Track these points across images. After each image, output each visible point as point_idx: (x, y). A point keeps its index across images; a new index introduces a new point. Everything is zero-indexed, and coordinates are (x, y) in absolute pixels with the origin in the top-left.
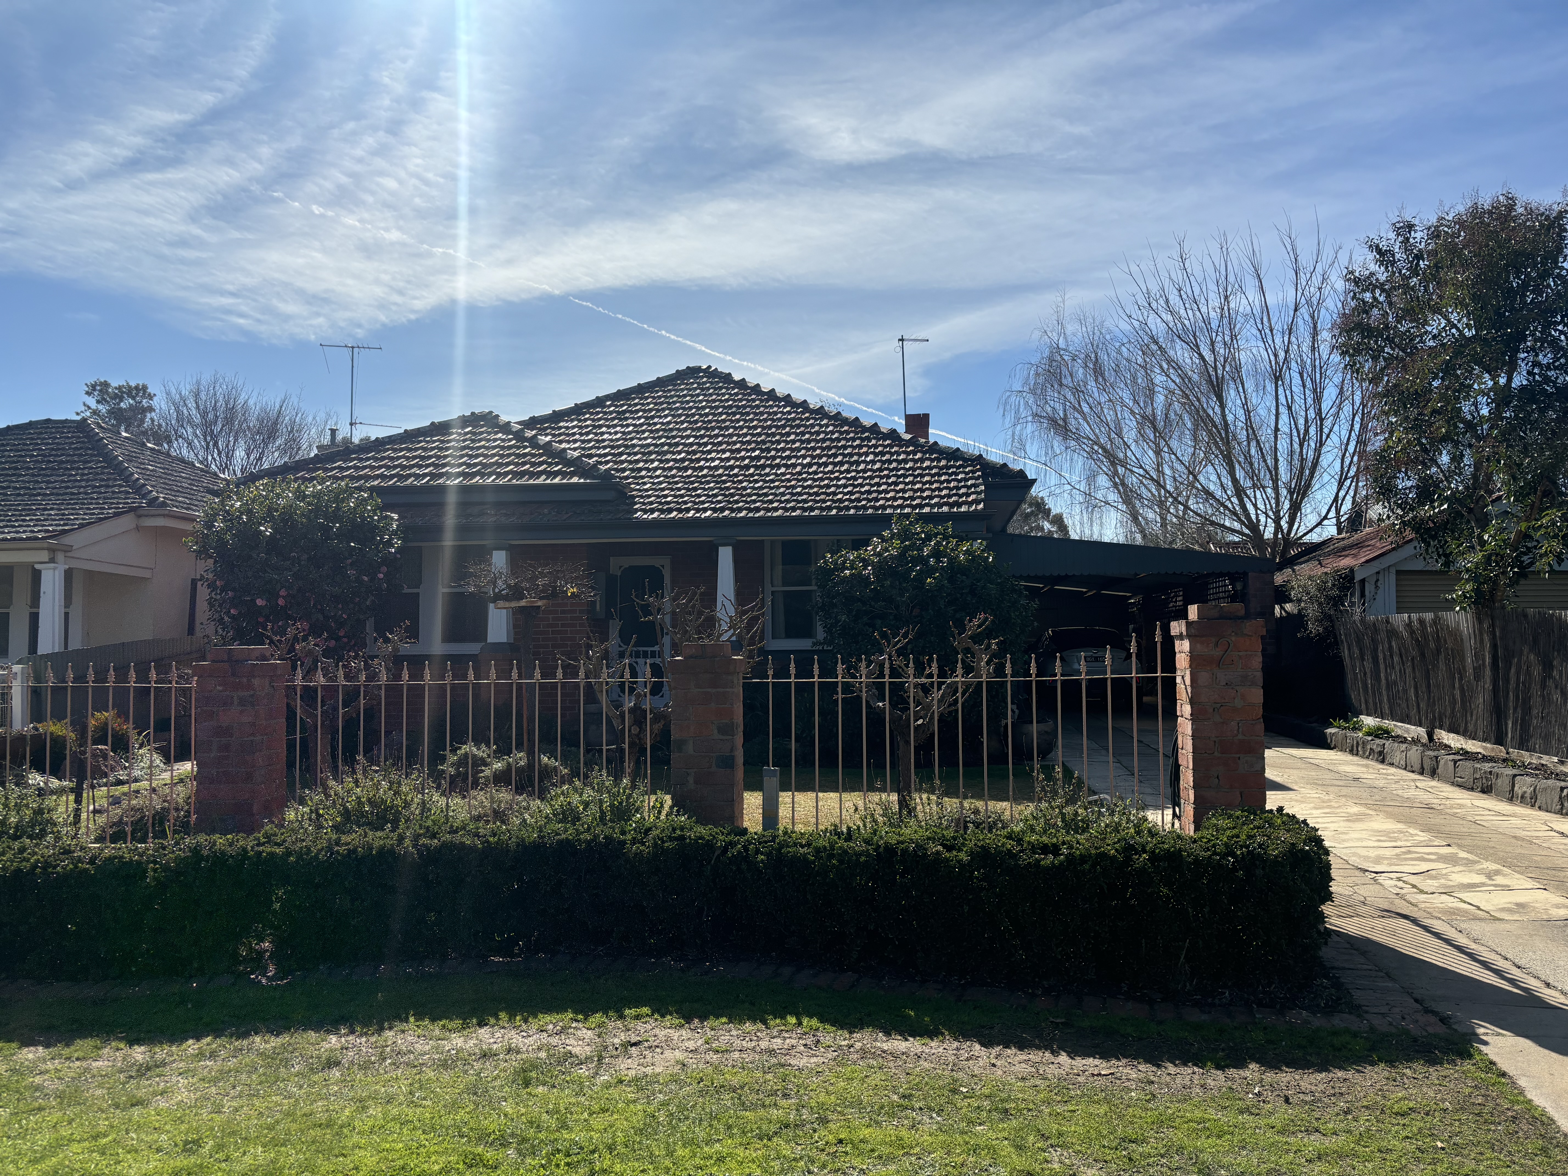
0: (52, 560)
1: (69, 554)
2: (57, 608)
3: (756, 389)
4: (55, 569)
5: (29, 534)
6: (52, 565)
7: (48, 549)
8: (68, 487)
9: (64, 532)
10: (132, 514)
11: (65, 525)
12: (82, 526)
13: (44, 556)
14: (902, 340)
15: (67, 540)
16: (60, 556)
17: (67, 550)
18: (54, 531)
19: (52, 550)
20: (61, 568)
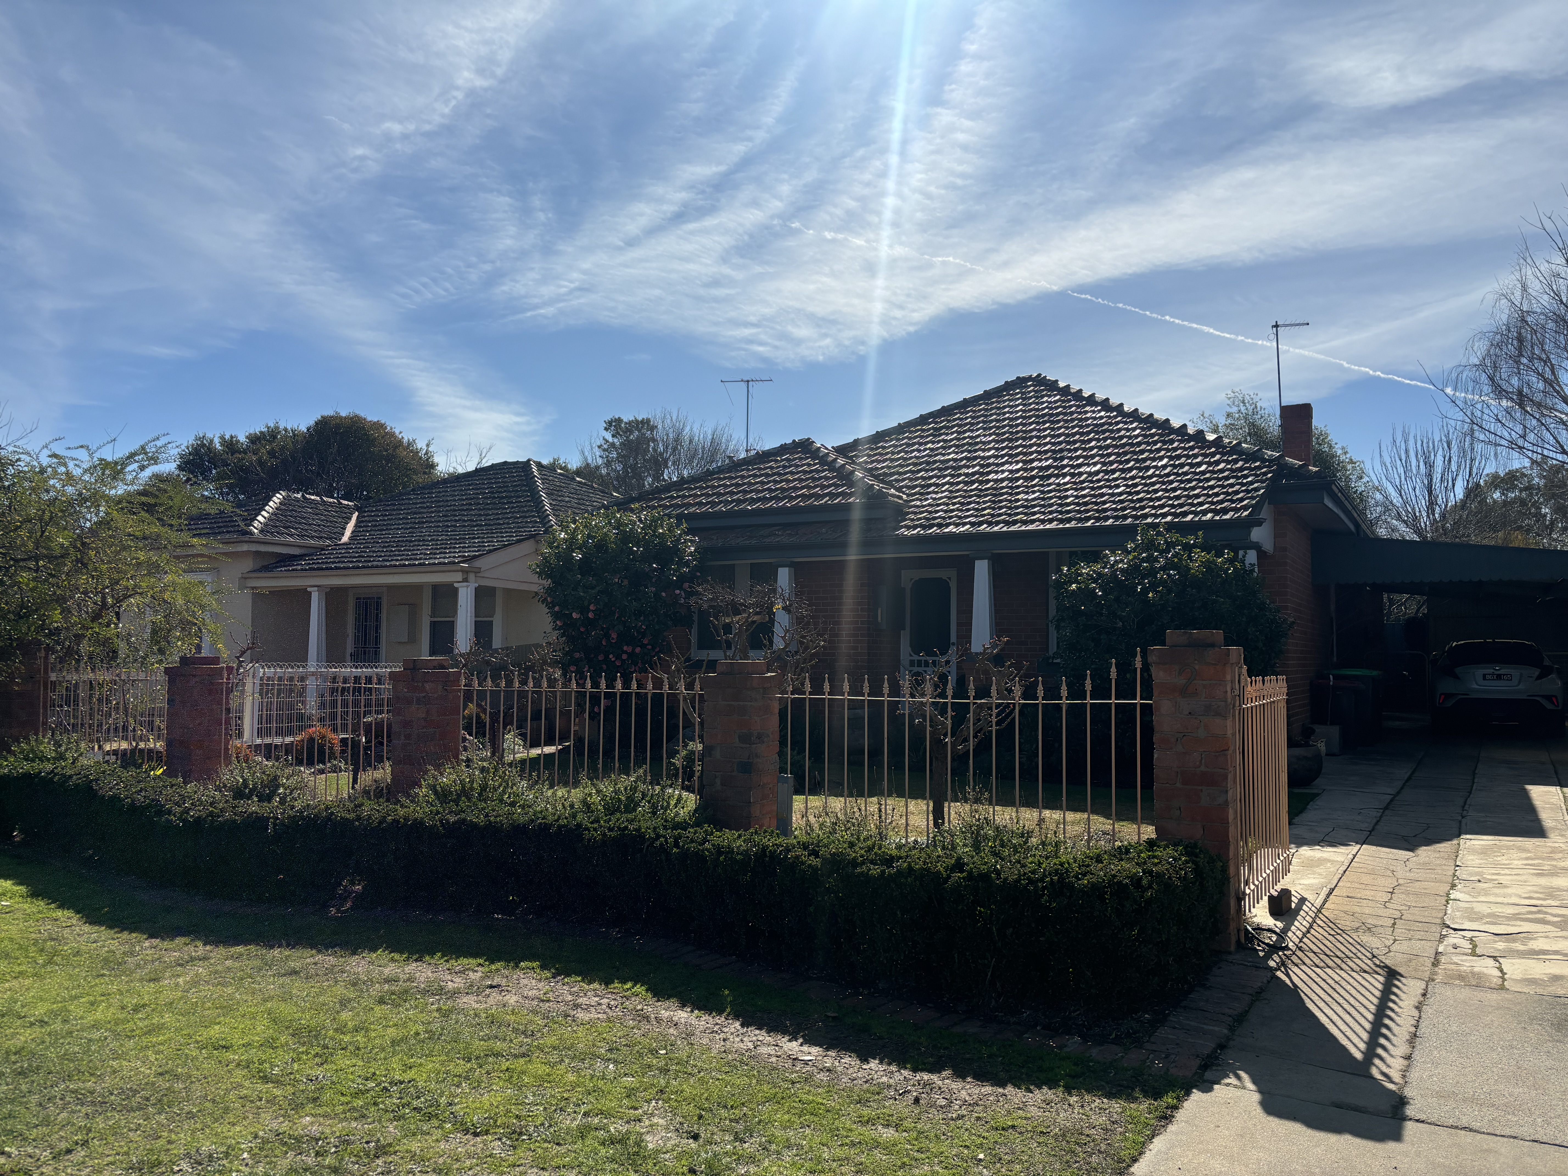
0: (465, 580)
1: (478, 575)
2: (469, 618)
3: (1078, 395)
4: (467, 587)
5: (450, 560)
6: (465, 584)
7: (462, 571)
8: (498, 519)
9: (475, 557)
10: (532, 541)
11: (479, 551)
12: (490, 551)
13: (459, 576)
14: (1276, 326)
15: (477, 563)
16: (472, 576)
17: (477, 571)
18: (469, 556)
19: (464, 571)
20: (473, 585)
